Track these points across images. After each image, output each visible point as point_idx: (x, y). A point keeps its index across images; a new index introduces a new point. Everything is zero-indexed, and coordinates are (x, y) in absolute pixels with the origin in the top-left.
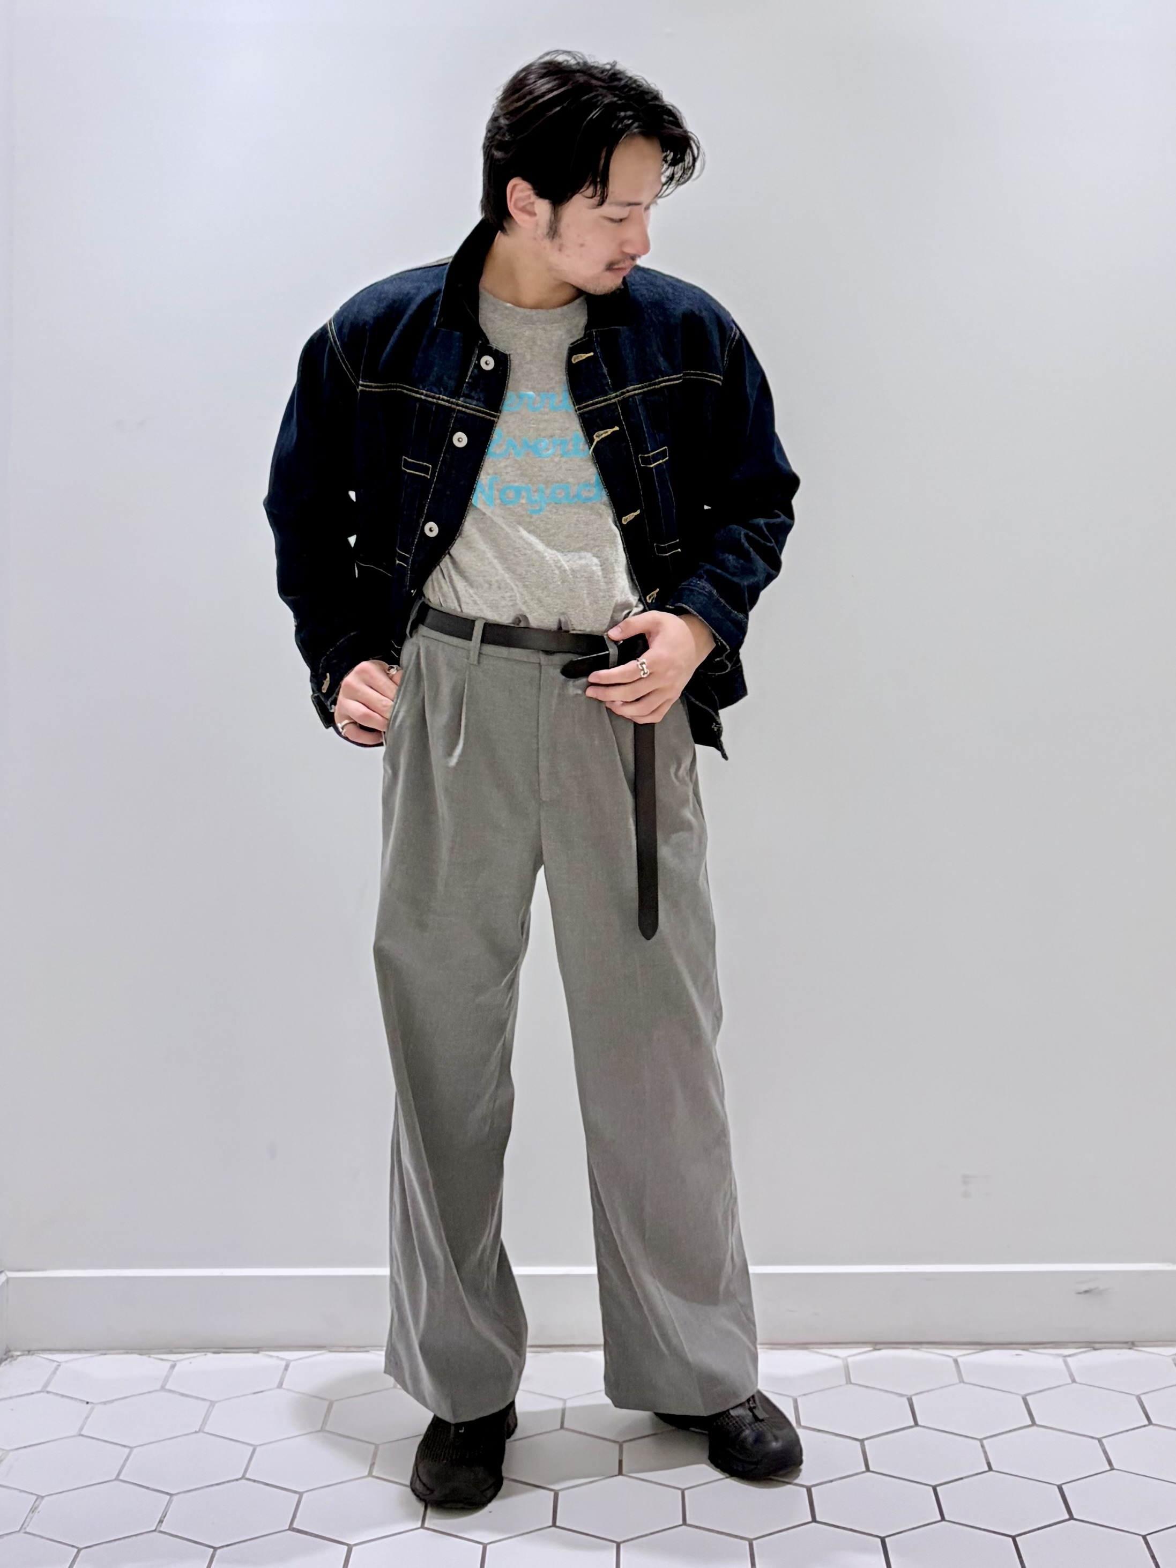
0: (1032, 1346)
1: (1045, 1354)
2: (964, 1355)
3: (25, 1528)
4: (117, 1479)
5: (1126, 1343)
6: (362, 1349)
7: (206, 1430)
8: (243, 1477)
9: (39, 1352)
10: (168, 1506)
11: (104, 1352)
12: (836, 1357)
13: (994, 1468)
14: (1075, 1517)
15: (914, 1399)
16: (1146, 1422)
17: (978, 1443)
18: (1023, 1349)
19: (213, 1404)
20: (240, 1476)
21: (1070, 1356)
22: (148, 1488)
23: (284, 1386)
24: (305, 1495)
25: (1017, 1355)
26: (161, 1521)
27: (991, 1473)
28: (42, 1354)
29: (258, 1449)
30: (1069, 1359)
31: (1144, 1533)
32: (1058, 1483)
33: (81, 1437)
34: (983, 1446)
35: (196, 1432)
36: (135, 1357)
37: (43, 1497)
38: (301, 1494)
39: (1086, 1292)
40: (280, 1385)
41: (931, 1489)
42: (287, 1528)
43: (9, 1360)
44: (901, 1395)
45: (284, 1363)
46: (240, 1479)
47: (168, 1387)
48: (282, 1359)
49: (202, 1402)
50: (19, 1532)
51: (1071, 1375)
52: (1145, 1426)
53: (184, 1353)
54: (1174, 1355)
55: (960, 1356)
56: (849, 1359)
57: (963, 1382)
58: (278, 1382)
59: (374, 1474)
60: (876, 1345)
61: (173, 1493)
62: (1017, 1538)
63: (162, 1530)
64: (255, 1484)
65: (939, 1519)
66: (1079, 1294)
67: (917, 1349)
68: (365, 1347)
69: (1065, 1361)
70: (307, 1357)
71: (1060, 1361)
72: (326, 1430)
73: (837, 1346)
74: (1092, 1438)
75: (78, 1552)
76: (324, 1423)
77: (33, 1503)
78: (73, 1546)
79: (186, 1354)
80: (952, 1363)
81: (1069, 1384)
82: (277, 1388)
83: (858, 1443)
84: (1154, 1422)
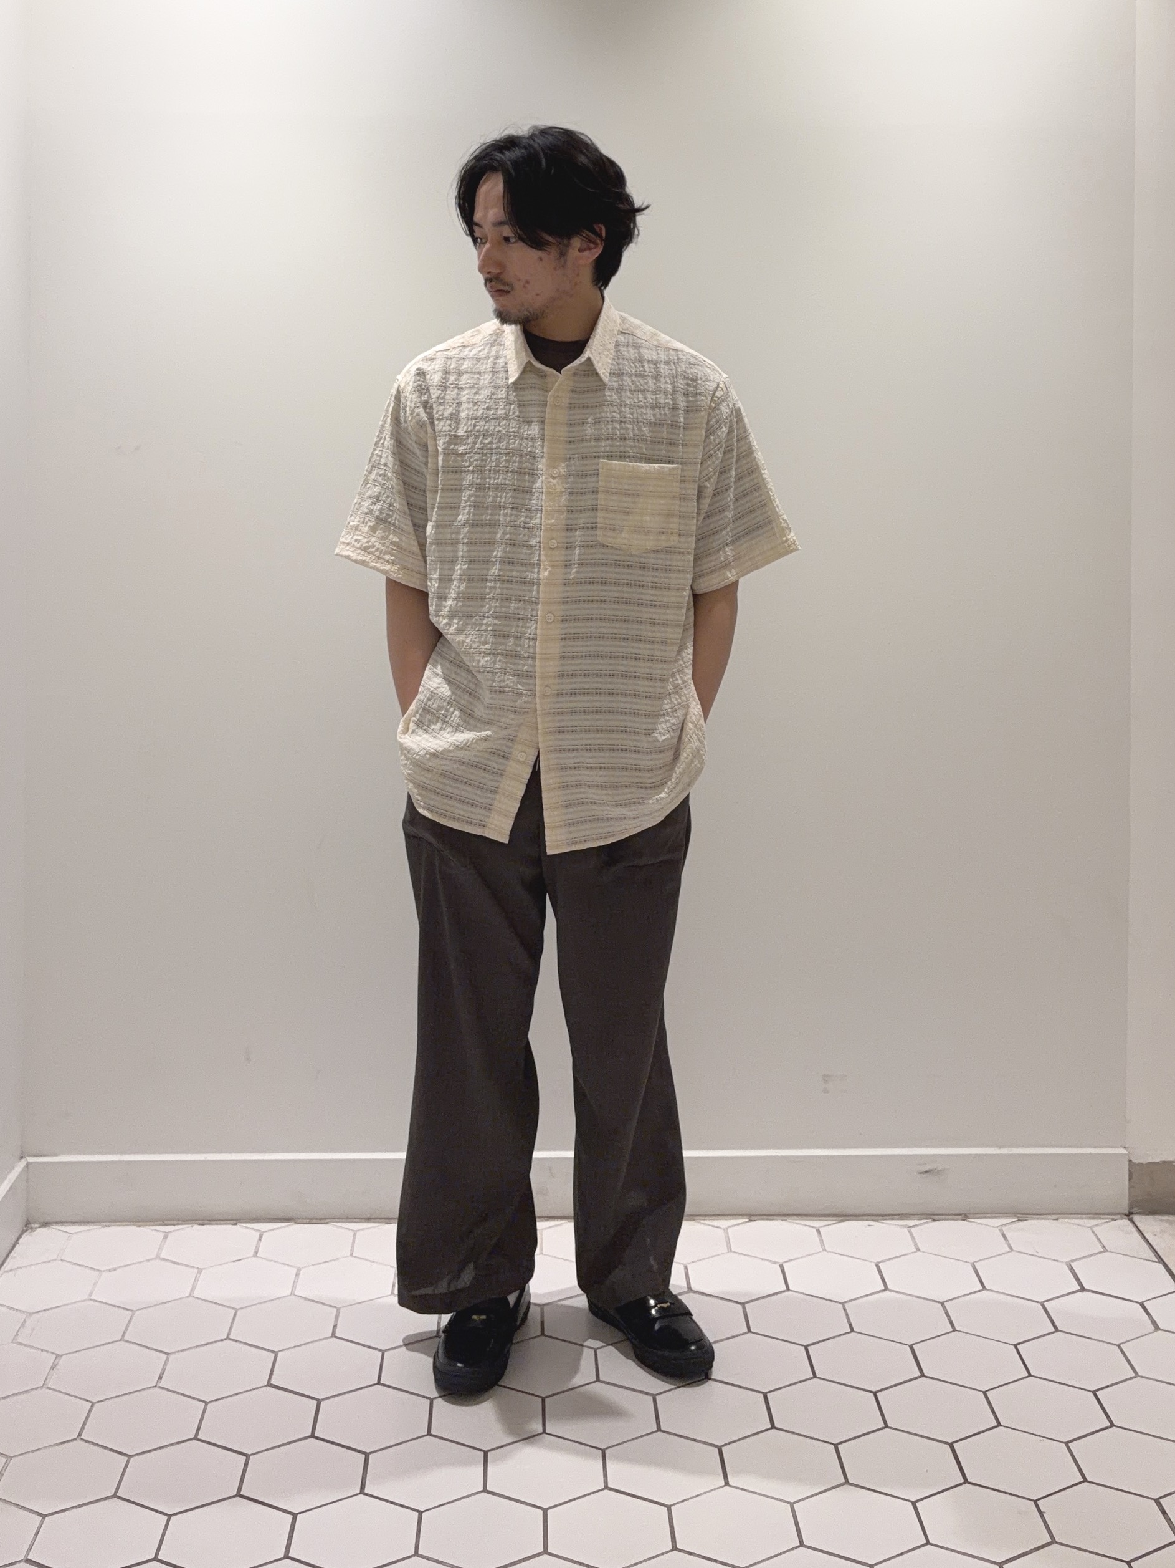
0: (881, 1218)
1: (891, 1224)
2: (824, 1226)
3: (47, 1385)
4: (122, 1339)
5: (960, 1215)
6: (323, 1221)
7: (195, 1295)
8: (228, 1338)
9: (54, 1224)
10: (165, 1365)
11: (107, 1224)
12: (718, 1227)
13: (855, 1330)
14: (926, 1374)
15: (784, 1265)
16: (981, 1288)
17: (841, 1306)
18: (873, 1220)
19: (200, 1271)
20: (225, 1337)
21: (913, 1226)
22: (148, 1348)
23: (259, 1255)
24: (280, 1354)
25: (869, 1226)
26: (160, 1378)
27: (853, 1334)
28: (56, 1226)
29: (239, 1312)
30: (913, 1230)
31: (984, 1390)
32: (909, 1344)
33: (91, 1302)
34: (844, 1309)
35: (187, 1297)
36: (135, 1227)
37: (62, 1355)
38: (276, 1353)
39: (926, 1172)
40: (256, 1253)
41: (803, 1349)
42: (266, 1384)
43: (29, 1231)
44: (775, 1263)
45: (257, 1235)
46: (225, 1339)
47: (161, 1256)
48: (257, 1230)
49: (192, 1270)
50: (42, 1387)
51: (916, 1244)
52: (979, 1291)
53: (174, 1225)
54: (1002, 1226)
55: (821, 1227)
56: (730, 1230)
57: (825, 1250)
58: (253, 1251)
59: (336, 1335)
60: (752, 1216)
61: (168, 1352)
62: (878, 1394)
63: (162, 1384)
64: (238, 1344)
65: (812, 1376)
66: (921, 1173)
67: (786, 1220)
68: (326, 1219)
69: (910, 1232)
70: (278, 1228)
71: (906, 1230)
72: (296, 1294)
73: (716, 1218)
74: (936, 1301)
75: (92, 1406)
76: (294, 1287)
77: (52, 1361)
78: (87, 1401)
79: (176, 1226)
80: (816, 1233)
81: (915, 1252)
82: (254, 1256)
83: (740, 1307)
84: (987, 1287)
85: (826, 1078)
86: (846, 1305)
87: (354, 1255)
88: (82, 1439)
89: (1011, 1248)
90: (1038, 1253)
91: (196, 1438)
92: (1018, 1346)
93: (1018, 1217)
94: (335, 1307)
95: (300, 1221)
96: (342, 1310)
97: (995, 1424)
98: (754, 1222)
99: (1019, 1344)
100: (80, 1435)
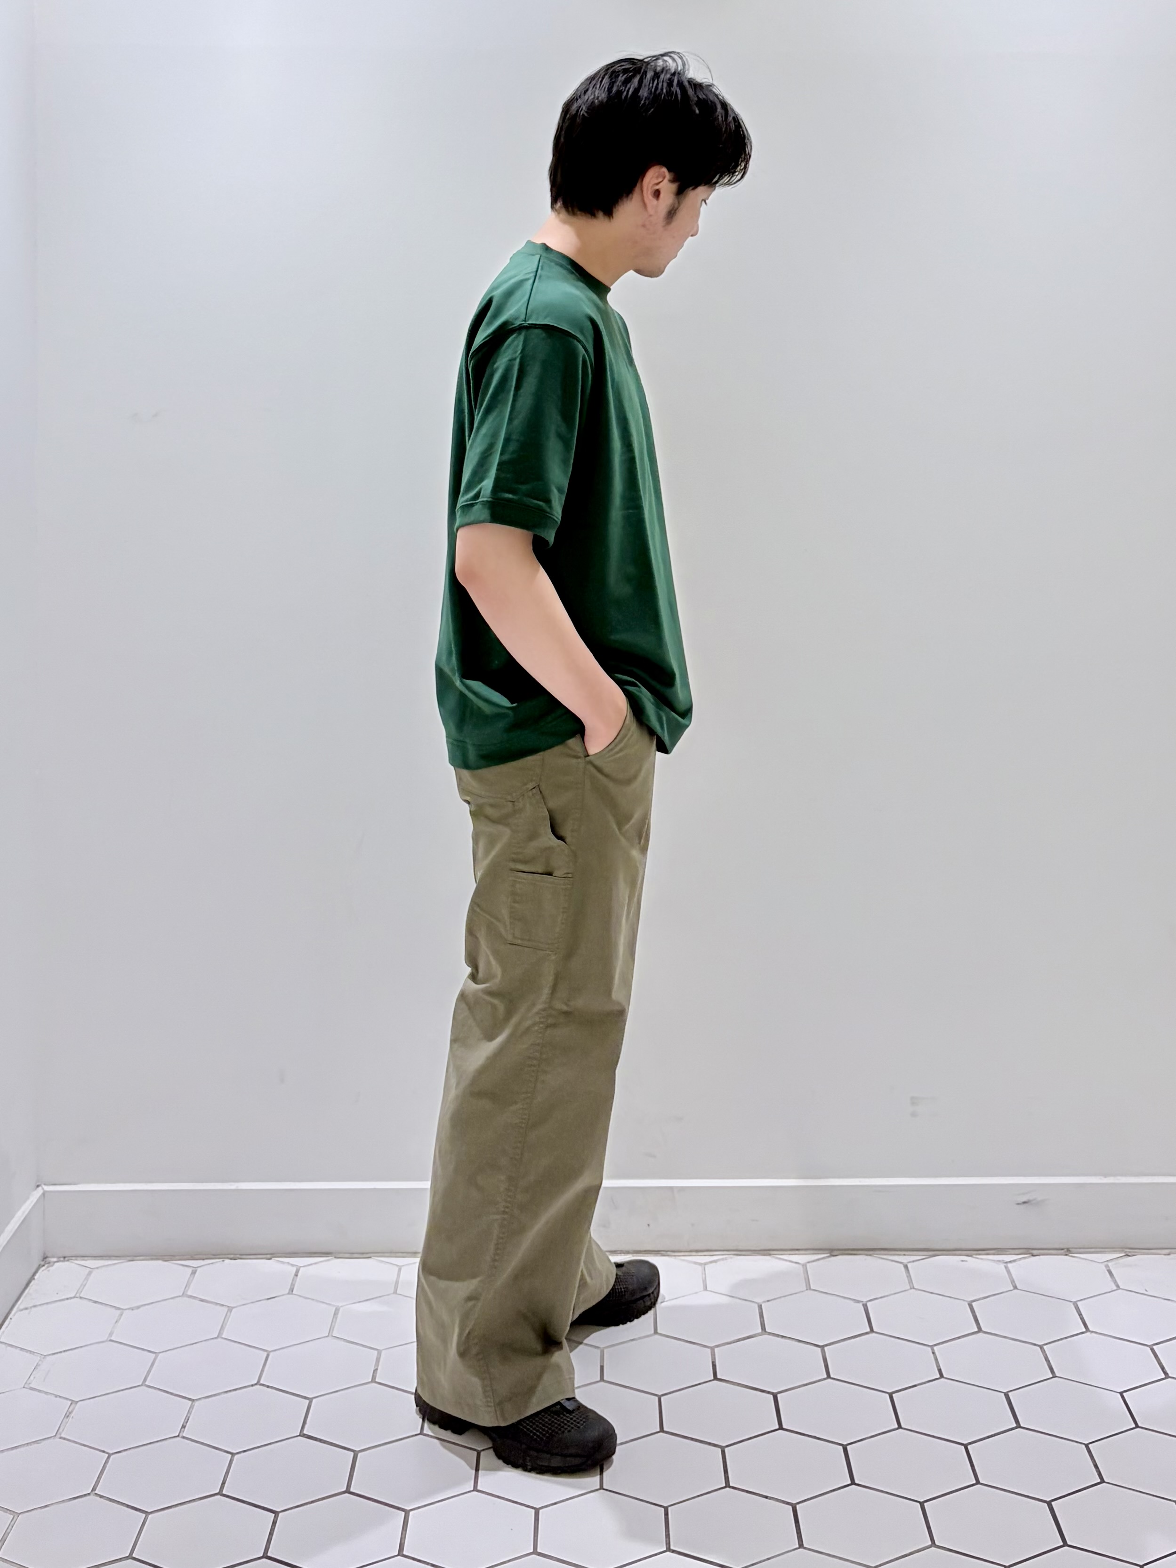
0: (975, 1252)
1: (987, 1260)
2: (913, 1261)
3: (60, 1434)
4: (144, 1384)
5: (1061, 1250)
6: (365, 1256)
7: (223, 1336)
8: (259, 1383)
9: (74, 1258)
10: (189, 1412)
12: (793, 1262)
13: (945, 1376)
14: (1022, 1425)
15: (869, 1304)
16: (1084, 1330)
17: (929, 1349)
18: (968, 1256)
19: (230, 1309)
20: (256, 1382)
21: (1010, 1262)
22: (172, 1394)
23: (294, 1292)
24: (314, 1400)
25: (963, 1261)
26: (184, 1427)
27: (942, 1379)
28: (76, 1260)
29: (271, 1355)
30: (1010, 1265)
31: (1086, 1442)
32: (1005, 1391)
33: (111, 1343)
34: (934, 1353)
35: (215, 1338)
36: (160, 1262)
37: (76, 1402)
38: (310, 1400)
39: (1025, 1202)
40: (292, 1290)
41: (887, 1396)
42: (298, 1434)
43: (46, 1266)
44: (858, 1302)
45: (294, 1269)
46: (256, 1384)
47: (189, 1293)
48: (293, 1265)
49: (223, 1308)
50: (55, 1436)
51: (1013, 1281)
52: (1083, 1333)
53: (203, 1259)
54: (1107, 1261)
55: (910, 1262)
56: (808, 1265)
57: (914, 1288)
58: (289, 1287)
59: (377, 1380)
60: (833, 1252)
61: (194, 1398)
62: (969, 1447)
63: (184, 1435)
64: (269, 1390)
65: (896, 1426)
66: (1018, 1204)
67: (870, 1255)
68: (367, 1253)
69: (1006, 1268)
70: (316, 1263)
71: (1002, 1266)
72: (333, 1335)
73: (797, 1252)
74: (1035, 1345)
75: (109, 1458)
76: (331, 1329)
77: (67, 1409)
78: (104, 1452)
79: (206, 1260)
80: (903, 1269)
81: (1011, 1290)
82: (289, 1294)
83: (819, 1349)
84: (1091, 1329)
85: (914, 1101)
86: (935, 1348)
87: (398, 1292)
88: (96, 1494)
89: (1118, 1286)
90: (1146, 1290)
91: (220, 1493)
92: (1125, 1394)
93: (1125, 1253)
94: (376, 1349)
95: (341, 1255)
96: (383, 1353)
97: (1099, 1481)
98: (833, 1258)
99: (1126, 1391)
100: (94, 1489)
